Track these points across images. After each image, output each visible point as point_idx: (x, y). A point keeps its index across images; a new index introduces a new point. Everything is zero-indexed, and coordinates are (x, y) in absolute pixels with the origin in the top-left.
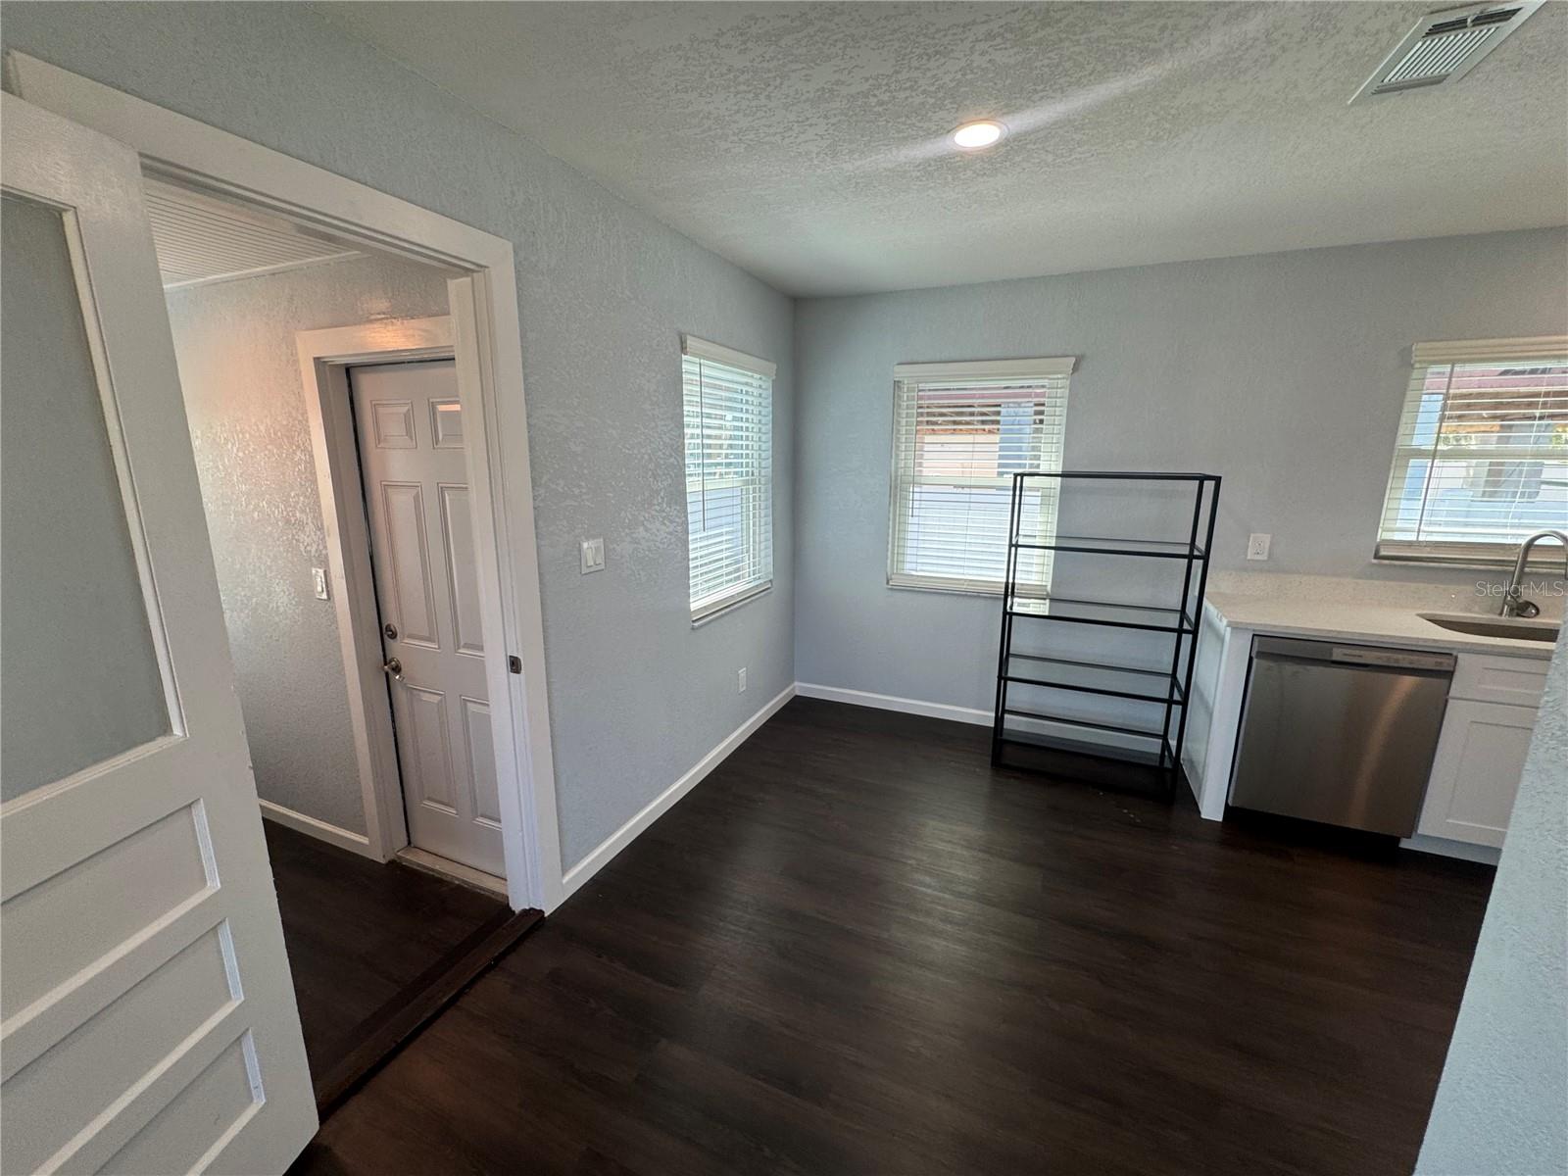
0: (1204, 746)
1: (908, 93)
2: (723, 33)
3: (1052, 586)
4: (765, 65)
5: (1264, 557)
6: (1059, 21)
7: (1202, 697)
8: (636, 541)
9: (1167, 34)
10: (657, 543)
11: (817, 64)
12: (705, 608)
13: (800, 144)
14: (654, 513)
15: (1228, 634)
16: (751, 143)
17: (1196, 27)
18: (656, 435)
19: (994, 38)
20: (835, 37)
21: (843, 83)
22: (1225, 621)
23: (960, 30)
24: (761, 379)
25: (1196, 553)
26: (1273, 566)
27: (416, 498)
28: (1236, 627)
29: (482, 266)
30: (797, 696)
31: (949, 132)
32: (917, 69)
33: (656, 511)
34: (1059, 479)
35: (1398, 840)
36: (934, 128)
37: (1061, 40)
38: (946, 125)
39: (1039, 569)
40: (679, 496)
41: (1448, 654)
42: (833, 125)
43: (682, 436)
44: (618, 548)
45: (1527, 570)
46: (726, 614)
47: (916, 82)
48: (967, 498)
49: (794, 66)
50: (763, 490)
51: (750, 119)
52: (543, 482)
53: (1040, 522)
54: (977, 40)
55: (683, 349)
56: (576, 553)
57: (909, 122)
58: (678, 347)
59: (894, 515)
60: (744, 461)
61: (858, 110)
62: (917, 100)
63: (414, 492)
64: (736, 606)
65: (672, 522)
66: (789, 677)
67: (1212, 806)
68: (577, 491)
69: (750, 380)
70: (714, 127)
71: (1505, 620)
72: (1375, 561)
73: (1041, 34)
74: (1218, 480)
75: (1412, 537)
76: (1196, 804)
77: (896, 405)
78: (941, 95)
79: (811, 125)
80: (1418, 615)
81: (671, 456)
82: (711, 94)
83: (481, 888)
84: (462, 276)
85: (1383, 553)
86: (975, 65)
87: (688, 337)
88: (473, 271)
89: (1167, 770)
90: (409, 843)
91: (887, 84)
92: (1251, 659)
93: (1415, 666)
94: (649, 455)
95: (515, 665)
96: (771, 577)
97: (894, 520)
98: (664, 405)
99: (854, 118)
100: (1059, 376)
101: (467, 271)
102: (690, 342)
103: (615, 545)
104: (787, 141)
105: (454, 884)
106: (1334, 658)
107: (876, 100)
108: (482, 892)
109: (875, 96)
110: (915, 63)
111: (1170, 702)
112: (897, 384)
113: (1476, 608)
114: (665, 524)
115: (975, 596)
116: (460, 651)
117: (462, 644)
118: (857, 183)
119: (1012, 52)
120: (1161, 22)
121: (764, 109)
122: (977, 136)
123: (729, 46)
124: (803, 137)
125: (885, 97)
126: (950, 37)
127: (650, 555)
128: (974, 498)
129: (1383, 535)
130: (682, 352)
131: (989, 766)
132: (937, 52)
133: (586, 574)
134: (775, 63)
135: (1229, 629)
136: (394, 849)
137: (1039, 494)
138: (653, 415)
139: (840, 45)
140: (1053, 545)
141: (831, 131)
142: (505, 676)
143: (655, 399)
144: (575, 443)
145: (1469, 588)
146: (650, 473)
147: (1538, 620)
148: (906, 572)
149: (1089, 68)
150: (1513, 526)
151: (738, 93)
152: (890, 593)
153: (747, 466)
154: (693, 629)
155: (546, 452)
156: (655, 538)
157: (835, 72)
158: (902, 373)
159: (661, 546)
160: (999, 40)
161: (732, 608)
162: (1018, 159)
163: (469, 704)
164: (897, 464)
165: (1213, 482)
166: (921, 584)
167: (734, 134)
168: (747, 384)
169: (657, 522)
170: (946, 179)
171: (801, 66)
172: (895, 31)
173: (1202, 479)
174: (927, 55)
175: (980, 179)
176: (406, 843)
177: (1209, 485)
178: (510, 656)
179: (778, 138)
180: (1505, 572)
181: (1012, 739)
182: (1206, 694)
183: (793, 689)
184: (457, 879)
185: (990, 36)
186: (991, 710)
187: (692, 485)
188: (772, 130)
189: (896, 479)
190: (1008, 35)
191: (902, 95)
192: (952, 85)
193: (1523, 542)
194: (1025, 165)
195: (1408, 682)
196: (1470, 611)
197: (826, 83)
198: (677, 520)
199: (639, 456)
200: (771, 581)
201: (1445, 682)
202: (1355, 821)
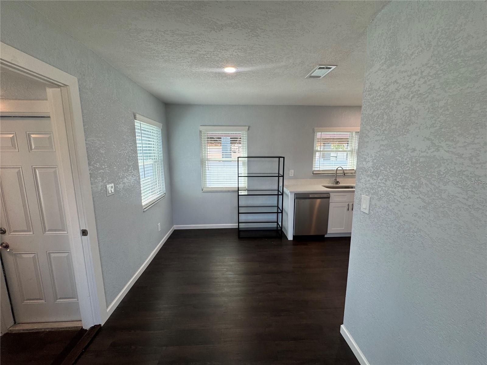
0: (287, 223)
1: (215, 57)
2: (167, 31)
3: (248, 187)
4: (177, 41)
5: (293, 175)
6: (254, 50)
7: (285, 210)
8: (124, 183)
9: (275, 58)
10: (131, 184)
11: (193, 45)
12: (147, 204)
13: (181, 63)
14: (129, 173)
15: (289, 194)
16: (166, 60)
17: (281, 58)
18: (128, 147)
19: (239, 50)
20: (200, 40)
21: (199, 51)
22: (289, 191)
23: (232, 46)
24: (157, 128)
25: (280, 175)
26: (295, 177)
27: (18, 173)
28: (291, 192)
29: (65, 85)
30: (175, 230)
31: (223, 68)
32: (219, 52)
33: (130, 172)
34: (247, 158)
35: (324, 235)
36: (220, 66)
37: (254, 54)
38: (223, 66)
39: (243, 182)
40: (136, 167)
41: (328, 193)
42: (193, 60)
43: (136, 147)
44: (119, 186)
45: (337, 175)
46: (153, 206)
47: (218, 55)
48: (223, 164)
49: (185, 43)
50: (160, 164)
51: (168, 53)
52: (92, 164)
53: (244, 171)
54: (235, 49)
55: (135, 118)
56: (105, 189)
57: (214, 63)
58: (133, 117)
59: (203, 170)
60: (153, 155)
61: (201, 58)
62: (217, 59)
63: (17, 170)
64: (156, 203)
65: (135, 176)
66: (172, 224)
67: (290, 237)
68: (103, 167)
69: (154, 129)
70: (155, 53)
71: (335, 185)
72: (313, 175)
73: (250, 51)
74: (284, 158)
75: (318, 169)
76: (287, 237)
77: (201, 138)
78: (223, 59)
79: (186, 59)
80: (322, 186)
81: (133, 154)
82: (158, 45)
83: (63, 328)
84: (56, 88)
85: (314, 173)
86: (234, 54)
87: (137, 115)
88: (61, 86)
89: (279, 230)
90: (15, 323)
91: (210, 54)
92: (295, 199)
93: (324, 197)
94: (127, 153)
95: (84, 233)
96: (165, 192)
97: (203, 171)
98: (130, 137)
99: (199, 60)
100: (244, 131)
101: (59, 86)
102: (137, 116)
103: (118, 185)
104: (178, 61)
105: (46, 331)
106: (310, 197)
107: (206, 56)
108: (63, 330)
109: (206, 55)
110: (219, 51)
111: (278, 213)
112: (200, 131)
113: (330, 184)
114: (133, 177)
115: (228, 192)
116: (46, 233)
117: (47, 229)
118: (195, 75)
119: (242, 53)
120: (274, 55)
121: (173, 52)
122: (230, 70)
123: (168, 34)
124: (183, 61)
125: (209, 56)
126: (229, 47)
127: (129, 188)
128: (225, 164)
129: (314, 169)
130: (134, 119)
131: (238, 239)
132: (225, 50)
133: (108, 196)
134: (181, 41)
135: (290, 193)
136: (7, 328)
137: (242, 162)
138: (127, 140)
139: (201, 42)
140: (247, 176)
141: (192, 61)
142: (80, 238)
143: (127, 134)
144: (102, 150)
145: (329, 179)
146: (127, 160)
147: (340, 185)
148: (207, 187)
149: (259, 61)
150: (334, 166)
151: (166, 46)
152: (203, 193)
153: (154, 156)
154: (144, 211)
155: (92, 153)
156: (130, 182)
157: (198, 48)
158: (202, 128)
159: (132, 184)
160: (240, 50)
161: (155, 203)
162: (238, 77)
163: (51, 254)
164: (202, 155)
165: (283, 158)
166: (213, 190)
167: (161, 56)
168: (153, 130)
169: (130, 176)
170: (220, 78)
171: (187, 44)
172: (216, 42)
173: (279, 157)
174: (223, 49)
175: (228, 80)
176: (13, 323)
177: (282, 159)
178: (82, 230)
179: (175, 60)
180: (333, 175)
181: (242, 230)
182: (286, 210)
183: (174, 228)
184: (48, 328)
185: (238, 49)
186: (237, 223)
187: (140, 163)
188: (174, 58)
189: (202, 159)
190: (242, 50)
191: (213, 57)
192: (227, 57)
193: (336, 169)
194: (240, 78)
195: (319, 200)
196: (329, 184)
197: (194, 50)
198: (136, 175)
199: (123, 154)
200: (165, 193)
201: (327, 199)
202: (312, 233)
